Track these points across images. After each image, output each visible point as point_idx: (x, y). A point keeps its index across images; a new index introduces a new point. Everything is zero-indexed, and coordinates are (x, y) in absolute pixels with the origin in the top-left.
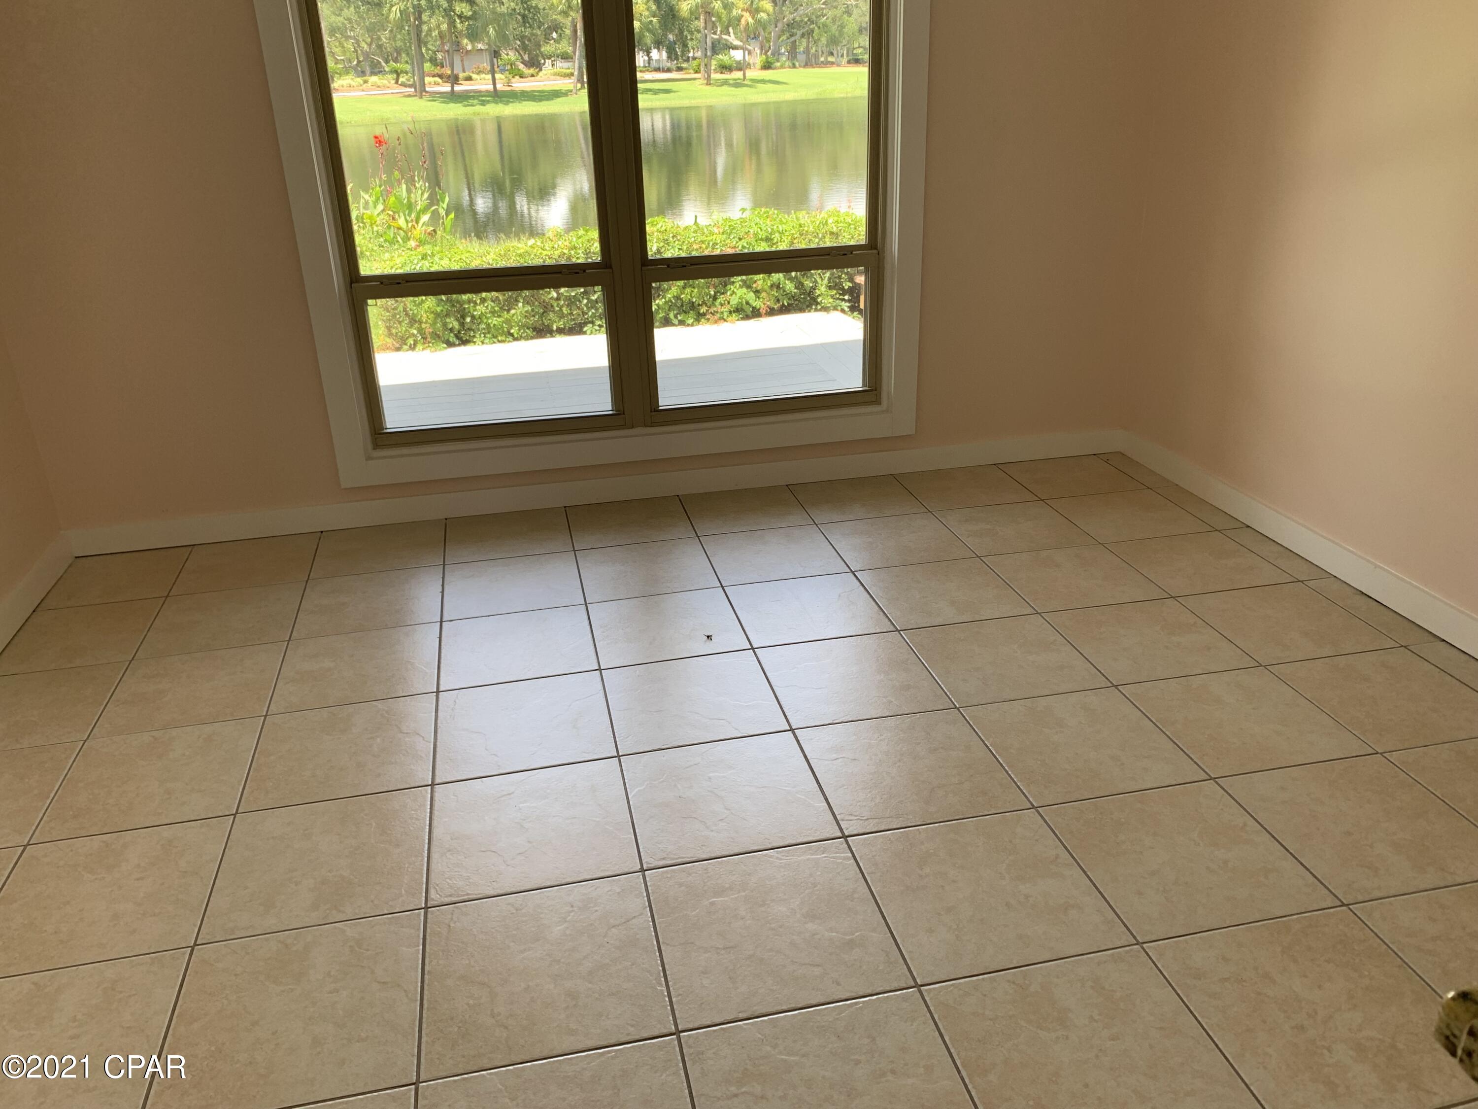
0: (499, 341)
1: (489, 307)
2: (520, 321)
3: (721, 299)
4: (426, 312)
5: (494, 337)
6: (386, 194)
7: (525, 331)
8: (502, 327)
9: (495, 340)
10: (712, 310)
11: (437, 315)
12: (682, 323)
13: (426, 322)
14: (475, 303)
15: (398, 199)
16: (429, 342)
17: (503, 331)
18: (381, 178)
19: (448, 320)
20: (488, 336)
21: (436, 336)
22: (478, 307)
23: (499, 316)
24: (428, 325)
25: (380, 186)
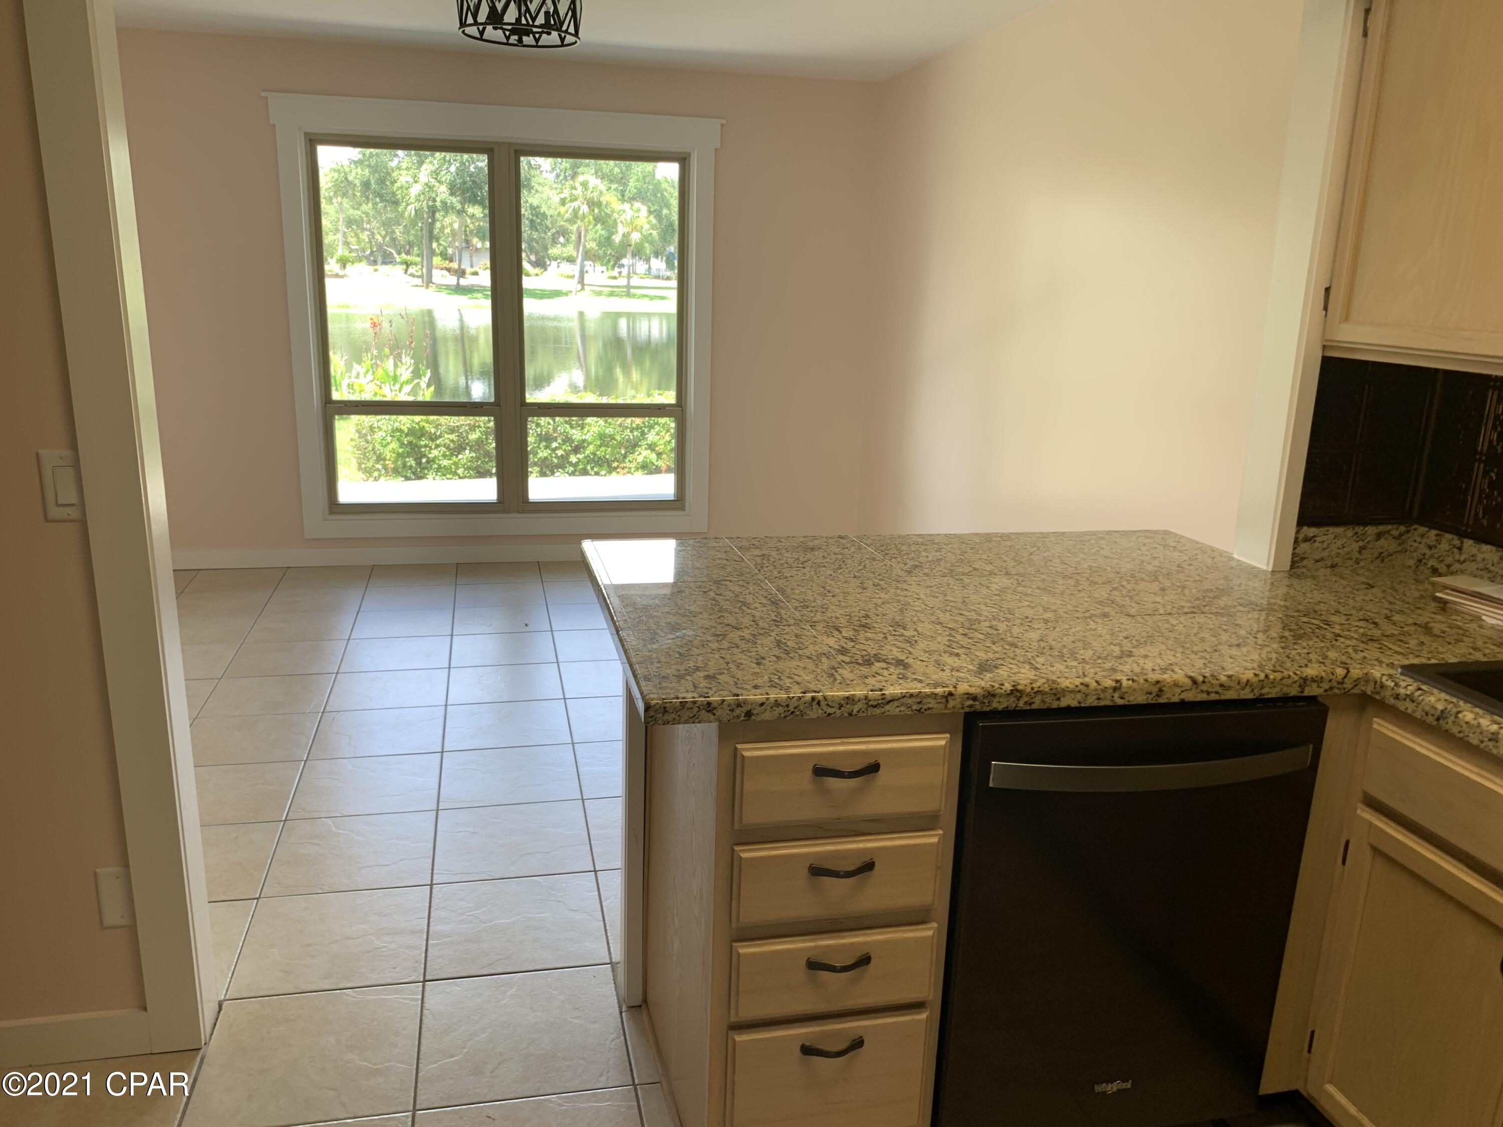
0: (447, 479)
1: (442, 452)
2: (465, 464)
3: (630, 457)
4: (390, 452)
5: (444, 475)
6: (375, 366)
7: (468, 473)
8: (451, 468)
9: (444, 478)
10: (622, 465)
11: (399, 455)
12: (597, 474)
13: (389, 460)
14: (431, 449)
15: (385, 371)
16: (390, 476)
17: (451, 471)
18: (372, 354)
19: (407, 460)
20: (439, 474)
21: (396, 472)
22: (432, 451)
23: (450, 459)
24: (390, 462)
25: (371, 360)
